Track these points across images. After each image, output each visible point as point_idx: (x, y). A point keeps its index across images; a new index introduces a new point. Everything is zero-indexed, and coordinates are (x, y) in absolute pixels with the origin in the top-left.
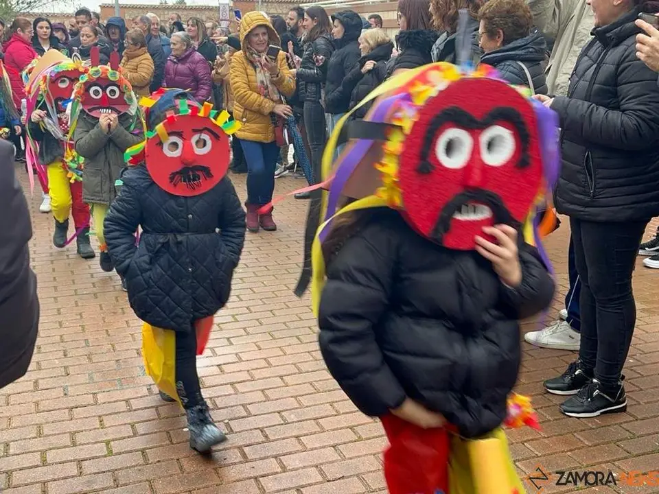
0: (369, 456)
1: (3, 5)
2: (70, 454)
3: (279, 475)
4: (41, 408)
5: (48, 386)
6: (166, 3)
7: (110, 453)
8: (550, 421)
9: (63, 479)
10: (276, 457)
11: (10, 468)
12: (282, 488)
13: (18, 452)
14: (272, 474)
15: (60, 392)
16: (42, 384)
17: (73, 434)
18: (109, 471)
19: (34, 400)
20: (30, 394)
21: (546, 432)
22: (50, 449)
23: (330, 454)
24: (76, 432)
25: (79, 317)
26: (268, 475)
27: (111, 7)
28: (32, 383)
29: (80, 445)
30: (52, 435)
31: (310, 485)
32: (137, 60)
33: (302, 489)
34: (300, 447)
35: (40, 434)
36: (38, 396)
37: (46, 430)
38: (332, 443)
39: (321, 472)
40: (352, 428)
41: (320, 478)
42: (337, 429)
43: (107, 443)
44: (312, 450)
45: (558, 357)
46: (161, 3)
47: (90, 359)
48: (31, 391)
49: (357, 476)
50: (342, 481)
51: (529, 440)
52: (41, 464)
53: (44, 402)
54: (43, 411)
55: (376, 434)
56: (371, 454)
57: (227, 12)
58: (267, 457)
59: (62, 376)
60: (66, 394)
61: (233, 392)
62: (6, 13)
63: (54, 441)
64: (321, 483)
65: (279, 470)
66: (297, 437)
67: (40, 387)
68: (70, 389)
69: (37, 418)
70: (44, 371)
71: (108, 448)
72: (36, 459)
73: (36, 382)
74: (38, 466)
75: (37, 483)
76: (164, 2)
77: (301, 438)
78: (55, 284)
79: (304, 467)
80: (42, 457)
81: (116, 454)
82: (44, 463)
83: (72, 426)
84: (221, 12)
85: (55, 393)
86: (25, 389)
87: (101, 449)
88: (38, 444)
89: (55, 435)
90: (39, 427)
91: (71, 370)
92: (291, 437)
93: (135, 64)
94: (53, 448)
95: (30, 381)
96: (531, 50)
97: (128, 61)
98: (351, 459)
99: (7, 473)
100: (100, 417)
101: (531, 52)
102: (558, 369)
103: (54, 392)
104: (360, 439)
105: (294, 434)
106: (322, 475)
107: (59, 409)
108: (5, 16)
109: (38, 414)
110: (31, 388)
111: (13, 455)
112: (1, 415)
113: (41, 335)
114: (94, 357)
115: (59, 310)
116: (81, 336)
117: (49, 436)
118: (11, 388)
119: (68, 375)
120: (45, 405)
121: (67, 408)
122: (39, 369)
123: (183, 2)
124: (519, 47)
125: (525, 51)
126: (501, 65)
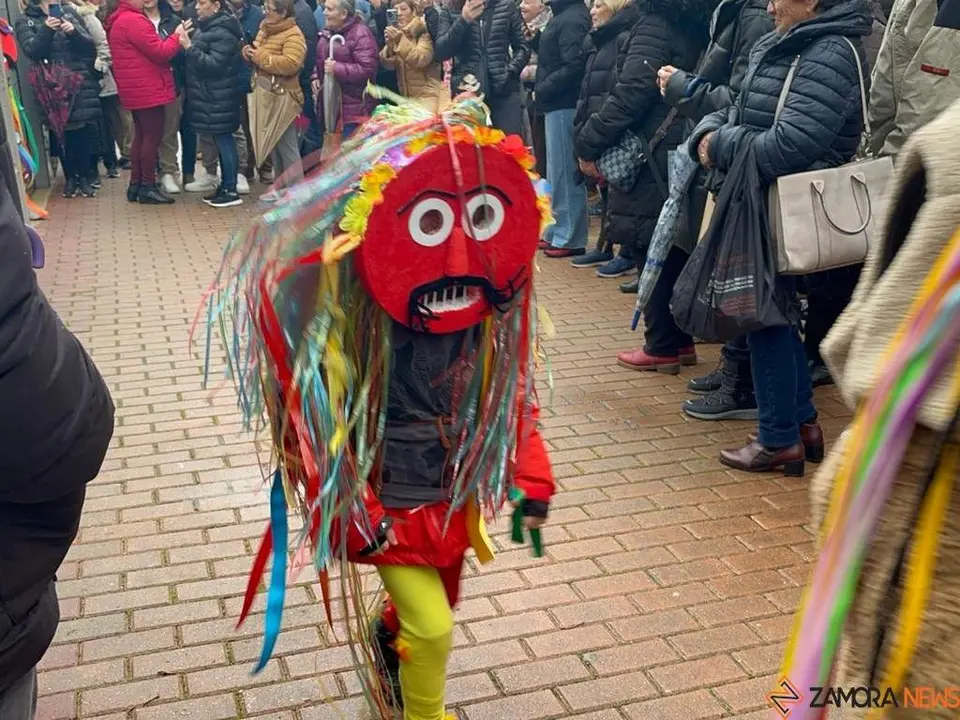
0: (618, 597)
2: (209, 589)
3: (495, 620)
4: (166, 526)
5: (172, 499)
9: (201, 621)
10: (489, 596)
11: (129, 607)
12: (499, 637)
13: (137, 586)
14: (485, 618)
15: (187, 507)
16: (164, 496)
17: (210, 562)
19: (155, 516)
20: (148, 508)
22: (181, 582)
23: (564, 594)
24: (214, 560)
25: (208, 405)
26: (479, 620)
28: (150, 493)
29: (221, 577)
30: (182, 563)
31: (537, 634)
32: (282, 36)
33: (526, 639)
34: (521, 584)
35: (166, 563)
36: (159, 511)
37: (174, 558)
38: (566, 578)
39: (553, 618)
40: (593, 559)
41: (550, 625)
42: (572, 560)
44: (539, 586)
47: (227, 462)
48: (150, 504)
49: (603, 623)
50: (582, 629)
52: (171, 602)
53: (167, 519)
54: (168, 532)
55: (627, 567)
56: (621, 594)
58: (477, 597)
59: (190, 485)
60: (196, 510)
63: (186, 571)
64: (553, 631)
65: (494, 613)
66: (518, 570)
67: (162, 499)
68: (201, 502)
69: (162, 541)
70: (166, 477)
72: (162, 595)
73: (155, 493)
74: (166, 604)
75: (167, 626)
77: (524, 571)
78: (171, 358)
79: (528, 610)
80: (171, 593)
82: (174, 600)
83: (209, 552)
85: (181, 508)
86: (141, 502)
88: (164, 576)
89: (185, 563)
90: (164, 552)
91: (203, 477)
92: (509, 569)
93: (279, 42)
94: (185, 581)
95: (147, 491)
96: (861, 20)
97: (267, 36)
98: (593, 600)
99: (126, 612)
100: (245, 540)
101: (861, 24)
103: (180, 505)
104: (605, 573)
105: (513, 566)
106: (553, 621)
107: (189, 529)
109: (161, 536)
110: (150, 500)
111: (132, 589)
112: (111, 537)
113: (157, 429)
114: (231, 459)
115: (179, 394)
116: (212, 431)
117: (178, 564)
118: (121, 501)
119: (198, 483)
120: (167, 525)
121: (199, 528)
122: (158, 475)
124: (845, 15)
125: (854, 21)
126: (823, 42)
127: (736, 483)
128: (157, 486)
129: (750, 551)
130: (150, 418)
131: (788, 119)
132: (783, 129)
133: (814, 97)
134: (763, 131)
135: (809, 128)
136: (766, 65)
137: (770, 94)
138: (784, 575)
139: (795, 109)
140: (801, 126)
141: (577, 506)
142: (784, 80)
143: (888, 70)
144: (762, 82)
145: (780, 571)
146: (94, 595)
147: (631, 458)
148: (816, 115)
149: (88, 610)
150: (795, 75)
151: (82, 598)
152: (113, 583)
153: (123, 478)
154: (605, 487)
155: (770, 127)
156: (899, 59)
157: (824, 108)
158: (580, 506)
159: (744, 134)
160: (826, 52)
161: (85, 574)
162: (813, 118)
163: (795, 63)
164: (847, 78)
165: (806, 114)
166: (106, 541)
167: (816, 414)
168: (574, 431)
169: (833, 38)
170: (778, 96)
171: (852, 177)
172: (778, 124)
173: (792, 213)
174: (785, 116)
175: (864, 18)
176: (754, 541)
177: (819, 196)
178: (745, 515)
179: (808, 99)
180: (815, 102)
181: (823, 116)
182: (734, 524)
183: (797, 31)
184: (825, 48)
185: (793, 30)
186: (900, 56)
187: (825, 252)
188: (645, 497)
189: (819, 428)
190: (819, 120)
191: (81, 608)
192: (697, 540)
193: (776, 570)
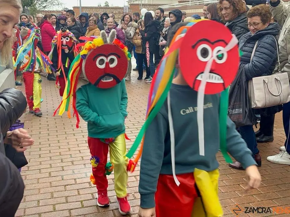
1: (33, 7)
2: (66, 206)
5: (55, 175)
6: (100, 6)
7: (83, 207)
8: (281, 198)
11: (40, 212)
13: (43, 205)
15: (60, 178)
16: (52, 174)
17: (67, 197)
18: (83, 215)
19: (50, 181)
20: (47, 178)
21: (279, 203)
22: (57, 204)
24: (67, 196)
25: (67, 144)
27: (78, 8)
29: (70, 202)
30: (57, 197)
32: (93, 31)
35: (52, 197)
36: (51, 180)
37: (55, 196)
43: (81, 202)
45: (283, 167)
46: (99, 6)
47: (73, 163)
48: (48, 177)
51: (272, 207)
52: (53, 211)
53: (53, 182)
54: (53, 187)
57: (127, 10)
59: (61, 171)
60: (63, 179)
61: (135, 180)
62: (34, 11)
63: (59, 200)
68: (64, 177)
69: (51, 190)
70: (53, 168)
71: (82, 204)
72: (51, 208)
73: (50, 173)
74: (52, 212)
76: (100, 5)
78: (56, 129)
80: (53, 208)
81: (85, 207)
82: (55, 210)
83: (66, 194)
84: (124, 10)
86: (45, 176)
87: (78, 205)
88: (52, 201)
89: (59, 197)
90: (52, 193)
91: (65, 168)
93: (93, 33)
95: (47, 173)
99: (39, 214)
100: (78, 190)
102: (283, 173)
103: (57, 178)
107: (60, 186)
108: (33, 12)
109: (51, 188)
110: (48, 176)
111: (41, 206)
112: (35, 188)
113: (51, 152)
114: (74, 162)
115: (58, 141)
116: (68, 153)
117: (56, 198)
118: (39, 176)
119: (63, 170)
120: (54, 184)
121: (63, 185)
122: (51, 167)
123: (108, 5)
124: (273, 29)
125: (274, 31)
126: (266, 37)
127: (234, 173)
128: (50, 171)
129: (240, 197)
130: (49, 148)
131: (256, 60)
132: (254, 63)
133: (264, 53)
134: (247, 64)
135: (263, 63)
136: (247, 43)
137: (249, 52)
138: (252, 205)
139: (258, 57)
140: (260, 62)
142: (253, 48)
143: (285, 45)
144: (246, 48)
145: (250, 204)
146: (29, 208)
148: (265, 59)
149: (27, 213)
150: (257, 47)
151: (25, 209)
152: (35, 204)
153: (40, 168)
155: (250, 62)
156: (288, 42)
157: (267, 56)
159: (241, 64)
160: (267, 39)
161: (26, 200)
162: (264, 60)
163: (257, 43)
164: (274, 48)
165: (262, 58)
166: (33, 189)
167: (259, 151)
169: (269, 36)
170: (252, 53)
171: (275, 78)
172: (252, 62)
173: (257, 89)
174: (255, 59)
175: (278, 30)
176: (242, 193)
177: (266, 84)
178: (238, 184)
179: (262, 54)
180: (265, 55)
181: (267, 59)
182: (235, 187)
183: (258, 33)
184: (267, 38)
185: (257, 33)
186: (289, 41)
187: (267, 102)
189: (260, 155)
190: (266, 60)
191: (25, 212)
192: (223, 192)
193: (249, 203)
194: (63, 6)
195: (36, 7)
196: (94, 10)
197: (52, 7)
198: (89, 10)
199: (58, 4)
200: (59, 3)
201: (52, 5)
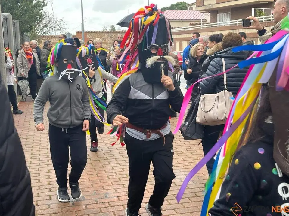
1: (33, 33)
4: (39, 213)
5: (42, 204)
6: (106, 30)
15: (47, 206)
27: (80, 33)
28: (35, 202)
36: (37, 208)
46: (104, 30)
53: (40, 211)
59: (49, 200)
60: (49, 208)
67: (39, 204)
68: (51, 205)
70: (41, 197)
85: (44, 207)
91: (52, 197)
107: (46, 214)
108: (33, 38)
113: (40, 182)
115: (49, 170)
119: (51, 199)
121: (49, 214)
122: (39, 196)
123: (114, 29)
128: (38, 200)
130: (39, 178)
141: (173, 209)
147: (193, 194)
154: (183, 203)
158: (174, 209)
168: (175, 184)
188: (196, 207)
194: (66, 31)
195: (37, 33)
196: (98, 35)
197: (53, 32)
198: (93, 35)
199: (59, 29)
200: (61, 28)
201: (54, 30)
